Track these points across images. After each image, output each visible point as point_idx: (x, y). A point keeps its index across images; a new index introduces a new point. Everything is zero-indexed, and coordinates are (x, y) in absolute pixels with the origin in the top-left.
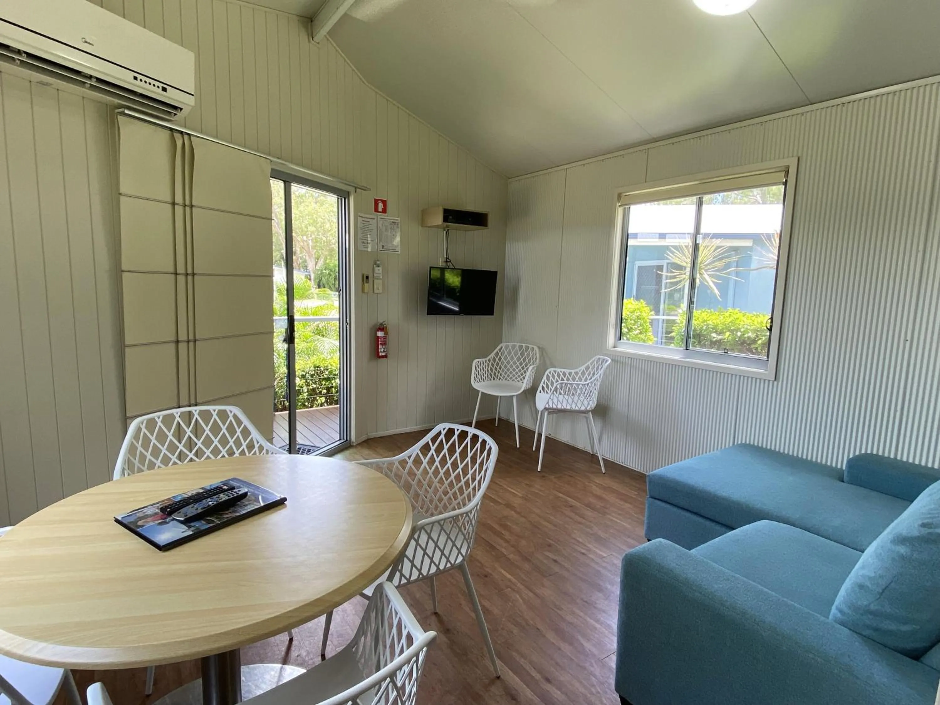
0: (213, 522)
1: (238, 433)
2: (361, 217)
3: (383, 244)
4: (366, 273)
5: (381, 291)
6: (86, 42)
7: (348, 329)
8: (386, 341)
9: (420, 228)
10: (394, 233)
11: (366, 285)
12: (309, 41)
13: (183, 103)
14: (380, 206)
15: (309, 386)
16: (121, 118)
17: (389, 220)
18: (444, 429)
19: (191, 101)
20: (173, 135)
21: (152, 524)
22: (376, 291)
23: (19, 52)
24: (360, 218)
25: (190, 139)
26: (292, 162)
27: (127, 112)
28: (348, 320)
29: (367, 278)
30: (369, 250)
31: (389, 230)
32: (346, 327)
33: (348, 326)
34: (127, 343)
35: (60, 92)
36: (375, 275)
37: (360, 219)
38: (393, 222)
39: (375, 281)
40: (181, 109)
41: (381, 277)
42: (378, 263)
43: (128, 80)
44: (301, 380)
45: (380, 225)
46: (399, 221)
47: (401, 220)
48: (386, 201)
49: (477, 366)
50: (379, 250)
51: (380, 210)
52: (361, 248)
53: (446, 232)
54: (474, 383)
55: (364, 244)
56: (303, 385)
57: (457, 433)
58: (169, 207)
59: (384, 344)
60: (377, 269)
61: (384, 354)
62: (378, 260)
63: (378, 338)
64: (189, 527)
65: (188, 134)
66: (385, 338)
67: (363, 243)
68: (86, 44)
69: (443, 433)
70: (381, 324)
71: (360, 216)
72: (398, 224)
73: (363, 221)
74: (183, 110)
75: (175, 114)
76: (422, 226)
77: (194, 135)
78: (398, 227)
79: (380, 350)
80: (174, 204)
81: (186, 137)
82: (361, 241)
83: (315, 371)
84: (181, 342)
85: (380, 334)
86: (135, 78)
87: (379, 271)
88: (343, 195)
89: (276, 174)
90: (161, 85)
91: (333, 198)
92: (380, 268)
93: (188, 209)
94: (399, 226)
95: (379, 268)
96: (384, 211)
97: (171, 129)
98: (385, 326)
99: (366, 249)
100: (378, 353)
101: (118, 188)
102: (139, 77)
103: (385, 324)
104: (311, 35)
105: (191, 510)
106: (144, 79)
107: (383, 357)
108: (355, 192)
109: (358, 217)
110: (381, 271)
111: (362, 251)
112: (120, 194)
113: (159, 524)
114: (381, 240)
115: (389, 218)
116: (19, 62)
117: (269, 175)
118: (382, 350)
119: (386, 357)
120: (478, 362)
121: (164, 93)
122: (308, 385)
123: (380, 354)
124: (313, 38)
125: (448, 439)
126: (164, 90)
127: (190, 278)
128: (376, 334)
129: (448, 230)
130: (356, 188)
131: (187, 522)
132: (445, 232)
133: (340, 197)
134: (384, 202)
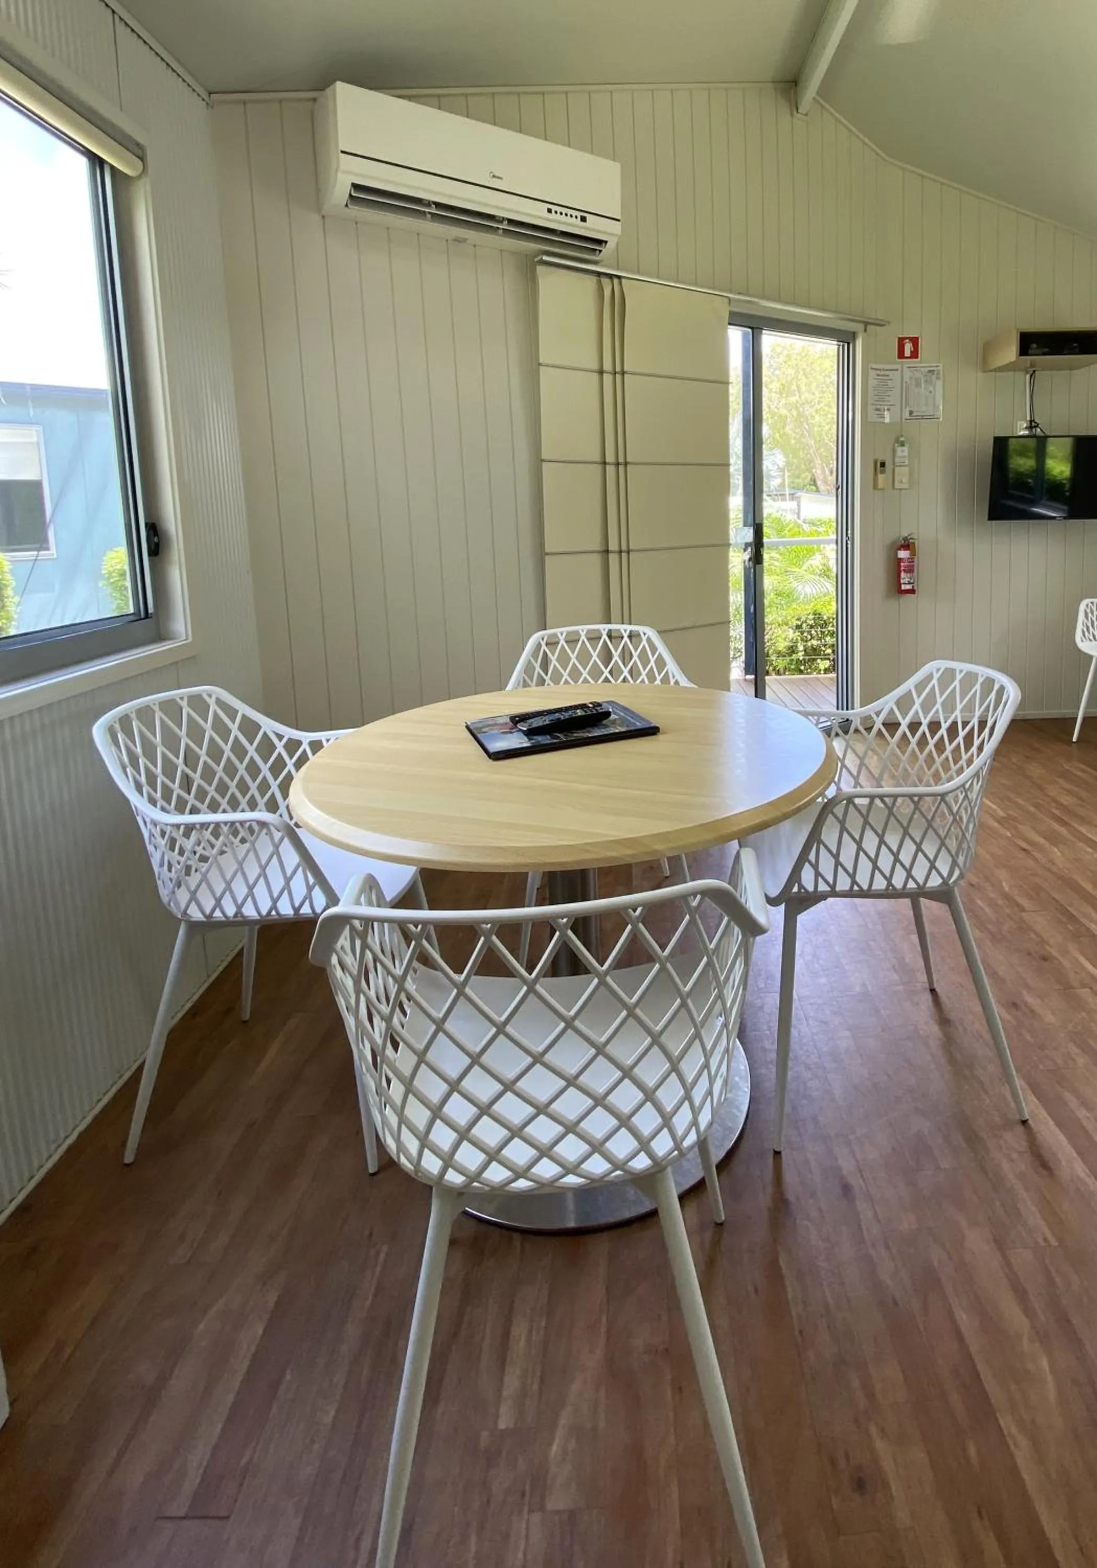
0: (558, 737)
1: (652, 663)
2: (876, 369)
3: (912, 409)
4: (881, 458)
5: (906, 486)
6: (494, 176)
7: (849, 546)
8: (913, 566)
9: (980, 374)
10: (931, 389)
11: (881, 477)
12: (792, 115)
13: (605, 233)
14: (908, 348)
15: (807, 641)
16: (540, 269)
17: (922, 369)
18: (938, 670)
19: (616, 228)
20: (600, 282)
21: (496, 731)
22: (897, 486)
23: (428, 204)
24: (874, 371)
25: (620, 284)
26: (764, 297)
27: (545, 258)
28: (849, 532)
29: (883, 465)
30: (887, 420)
31: (923, 385)
32: (847, 544)
33: (849, 542)
34: (547, 550)
35: (477, 248)
36: (897, 460)
37: (872, 374)
38: (930, 371)
39: (897, 469)
40: (606, 242)
41: (907, 463)
42: (902, 439)
43: (540, 214)
44: (795, 632)
45: (906, 378)
46: (941, 368)
47: (944, 367)
48: (917, 338)
49: (1088, 611)
50: (904, 418)
51: (907, 353)
52: (873, 416)
53: (1031, 376)
54: (1082, 641)
55: (878, 412)
56: (797, 639)
57: (959, 677)
58: (595, 376)
59: (910, 570)
60: (899, 449)
61: (908, 587)
62: (902, 436)
63: (900, 560)
64: (530, 739)
65: (619, 277)
66: (911, 560)
67: (877, 410)
68: (494, 179)
69: (936, 676)
70: (905, 539)
71: (872, 369)
72: (938, 374)
73: (878, 375)
74: (608, 244)
75: (600, 251)
76: (985, 371)
77: (624, 277)
78: (938, 378)
79: (902, 581)
80: (601, 372)
81: (616, 281)
82: (874, 404)
83: (814, 619)
84: (612, 552)
85: (903, 554)
86: (550, 211)
87: (903, 452)
88: (846, 339)
89: (736, 319)
90: (579, 214)
91: (830, 347)
92: (906, 449)
93: (618, 377)
94: (941, 375)
95: (903, 448)
96: (915, 354)
97: (599, 274)
98: (911, 541)
99: (881, 420)
100: (900, 585)
101: (538, 358)
102: (554, 208)
103: (912, 539)
104: (795, 106)
105: (537, 723)
106: (559, 209)
107: (908, 591)
108: (865, 330)
109: (870, 371)
110: (906, 453)
111: (875, 423)
112: (540, 364)
113: (503, 733)
114: (907, 404)
115: (922, 365)
116: (429, 216)
117: (727, 321)
118: (906, 580)
119: (912, 591)
120: (1092, 603)
121: (582, 224)
122: (805, 640)
123: (903, 587)
124: (797, 109)
125: (943, 687)
126: (583, 219)
127: (621, 468)
128: (897, 554)
129: (1034, 371)
130: (866, 324)
131: (530, 733)
132: (1028, 376)
133: (841, 344)
134: (915, 341)
